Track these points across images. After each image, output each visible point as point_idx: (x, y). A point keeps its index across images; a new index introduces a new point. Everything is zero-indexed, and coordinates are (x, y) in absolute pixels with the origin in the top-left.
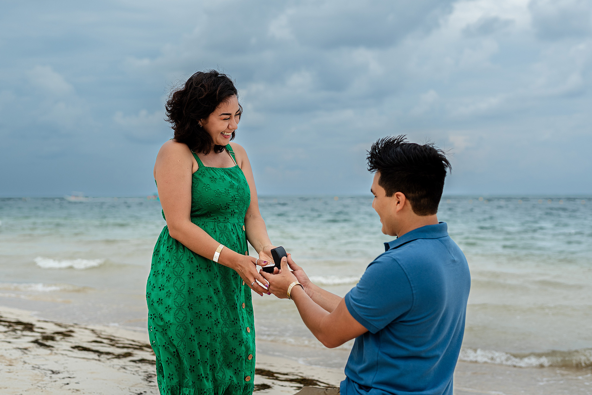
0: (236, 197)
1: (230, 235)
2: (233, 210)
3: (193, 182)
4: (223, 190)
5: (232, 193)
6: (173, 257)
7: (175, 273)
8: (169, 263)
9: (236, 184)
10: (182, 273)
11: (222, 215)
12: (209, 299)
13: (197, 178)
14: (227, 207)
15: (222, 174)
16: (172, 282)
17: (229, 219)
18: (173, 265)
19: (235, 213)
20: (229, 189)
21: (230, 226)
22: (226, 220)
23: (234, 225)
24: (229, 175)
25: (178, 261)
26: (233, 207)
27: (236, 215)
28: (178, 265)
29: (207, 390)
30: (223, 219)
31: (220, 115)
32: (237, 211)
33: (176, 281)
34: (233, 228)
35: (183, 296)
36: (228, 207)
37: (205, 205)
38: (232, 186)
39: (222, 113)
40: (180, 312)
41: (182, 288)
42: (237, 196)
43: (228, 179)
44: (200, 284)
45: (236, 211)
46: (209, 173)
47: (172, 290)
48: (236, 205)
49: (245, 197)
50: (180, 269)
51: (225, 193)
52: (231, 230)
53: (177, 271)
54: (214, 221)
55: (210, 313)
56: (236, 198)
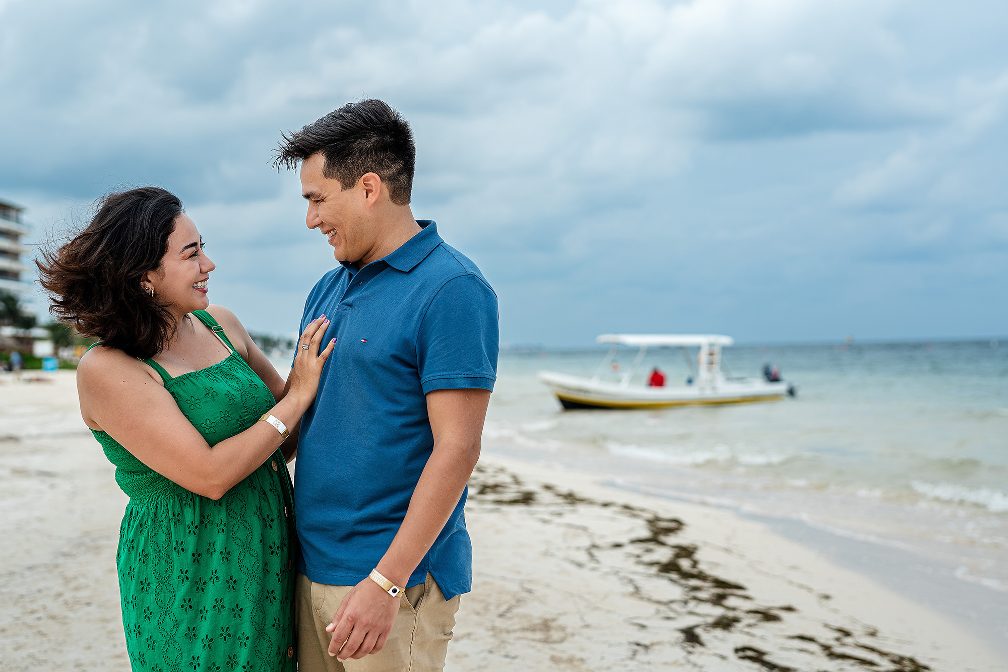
0: (245, 418)
4: (216, 416)
6: (152, 572)
10: (171, 603)
15: (207, 382)
28: (164, 588)
31: (181, 252)
33: (163, 618)
35: (177, 646)
39: (183, 247)
42: (245, 416)
46: (183, 390)
50: (168, 595)
56: (244, 420)
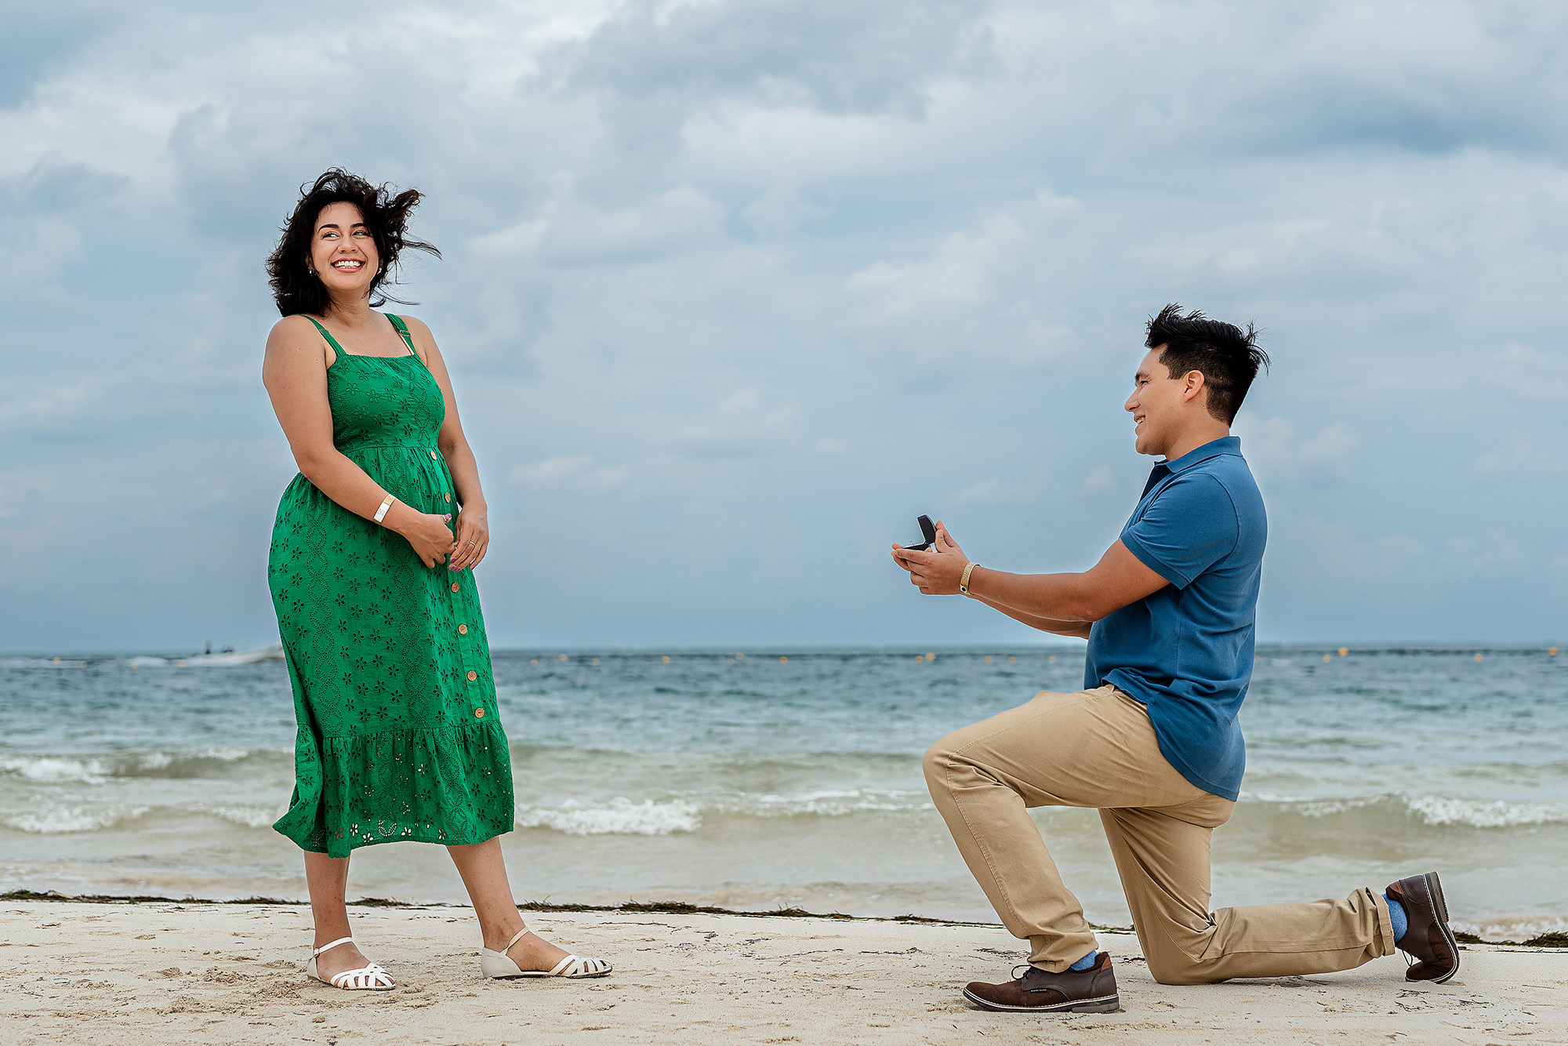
0: (411, 403)
1: (407, 467)
2: (406, 425)
3: (329, 384)
4: (381, 390)
5: (401, 396)
6: (306, 516)
7: (311, 545)
8: (300, 527)
9: (406, 383)
11: (388, 435)
12: (372, 583)
13: (335, 376)
14: (395, 419)
16: (303, 559)
17: (403, 441)
18: (307, 530)
19: (411, 430)
20: (394, 390)
21: (405, 453)
22: (397, 443)
23: (413, 450)
24: (394, 368)
25: (316, 524)
26: (405, 419)
27: (414, 434)
28: (316, 531)
29: (377, 734)
30: (391, 442)
32: (416, 427)
33: (311, 557)
34: (411, 456)
36: (397, 421)
37: (354, 418)
38: (398, 385)
40: (320, 610)
41: (323, 569)
43: (391, 373)
44: (354, 559)
45: (413, 426)
46: (355, 365)
47: (304, 573)
48: (412, 416)
49: (428, 402)
50: (320, 537)
51: (386, 395)
52: (407, 458)
53: (313, 540)
54: (375, 446)
55: (374, 605)
56: (409, 405)
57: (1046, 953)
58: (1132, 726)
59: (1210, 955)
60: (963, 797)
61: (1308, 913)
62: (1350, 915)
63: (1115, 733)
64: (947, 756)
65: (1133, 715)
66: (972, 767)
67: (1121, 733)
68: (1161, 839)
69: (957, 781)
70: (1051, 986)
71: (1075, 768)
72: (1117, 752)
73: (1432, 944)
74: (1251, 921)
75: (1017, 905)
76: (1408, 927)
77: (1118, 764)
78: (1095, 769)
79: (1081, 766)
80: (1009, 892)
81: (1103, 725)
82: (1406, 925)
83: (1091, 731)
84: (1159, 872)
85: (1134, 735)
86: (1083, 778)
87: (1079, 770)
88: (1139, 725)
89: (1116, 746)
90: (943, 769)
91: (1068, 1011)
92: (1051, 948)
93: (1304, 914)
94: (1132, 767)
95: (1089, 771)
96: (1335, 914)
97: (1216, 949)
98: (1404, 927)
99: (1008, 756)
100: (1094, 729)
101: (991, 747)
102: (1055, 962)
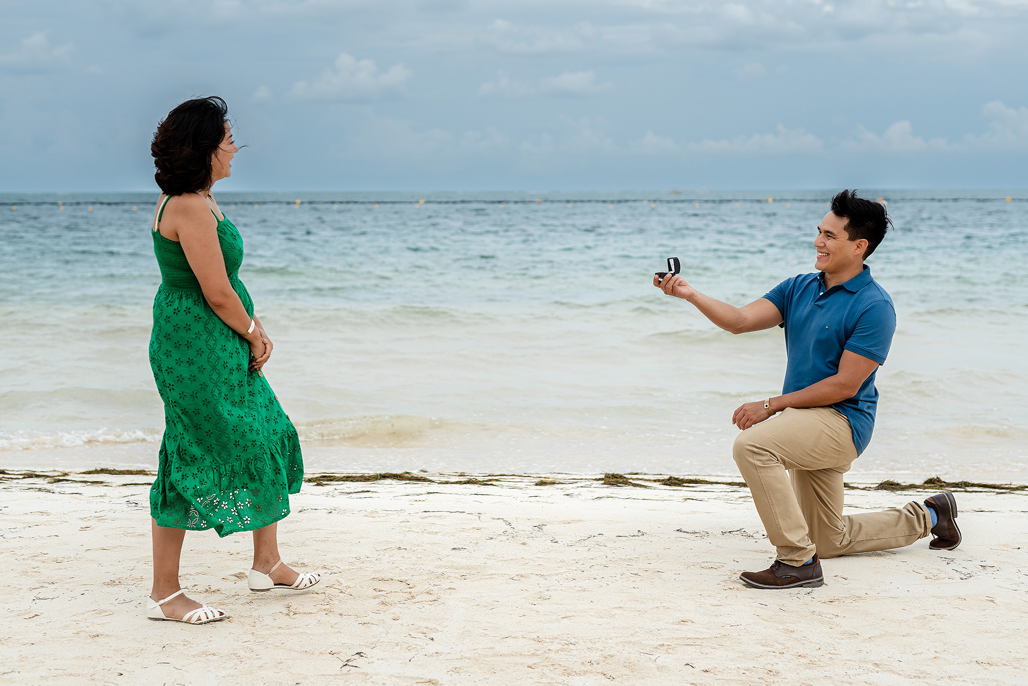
57: (794, 556)
58: (841, 428)
59: (845, 543)
60: (762, 470)
61: (889, 518)
62: (912, 517)
63: (833, 432)
64: (754, 446)
65: (841, 422)
66: (768, 453)
67: (836, 432)
68: (830, 482)
69: (759, 460)
70: (792, 574)
71: (814, 451)
72: (834, 442)
73: (949, 529)
74: (863, 524)
75: (784, 530)
76: (938, 521)
77: (833, 448)
78: (823, 451)
79: (817, 450)
80: (780, 523)
81: (827, 427)
82: (936, 520)
83: (823, 431)
84: (826, 499)
85: (842, 433)
86: (817, 457)
87: (816, 452)
88: (844, 427)
89: (834, 439)
90: (751, 453)
91: (801, 587)
92: (798, 554)
93: (886, 518)
94: (839, 449)
95: (819, 452)
96: (903, 517)
97: (847, 539)
98: (936, 521)
99: (784, 446)
100: (824, 430)
101: (776, 441)
102: (797, 561)
